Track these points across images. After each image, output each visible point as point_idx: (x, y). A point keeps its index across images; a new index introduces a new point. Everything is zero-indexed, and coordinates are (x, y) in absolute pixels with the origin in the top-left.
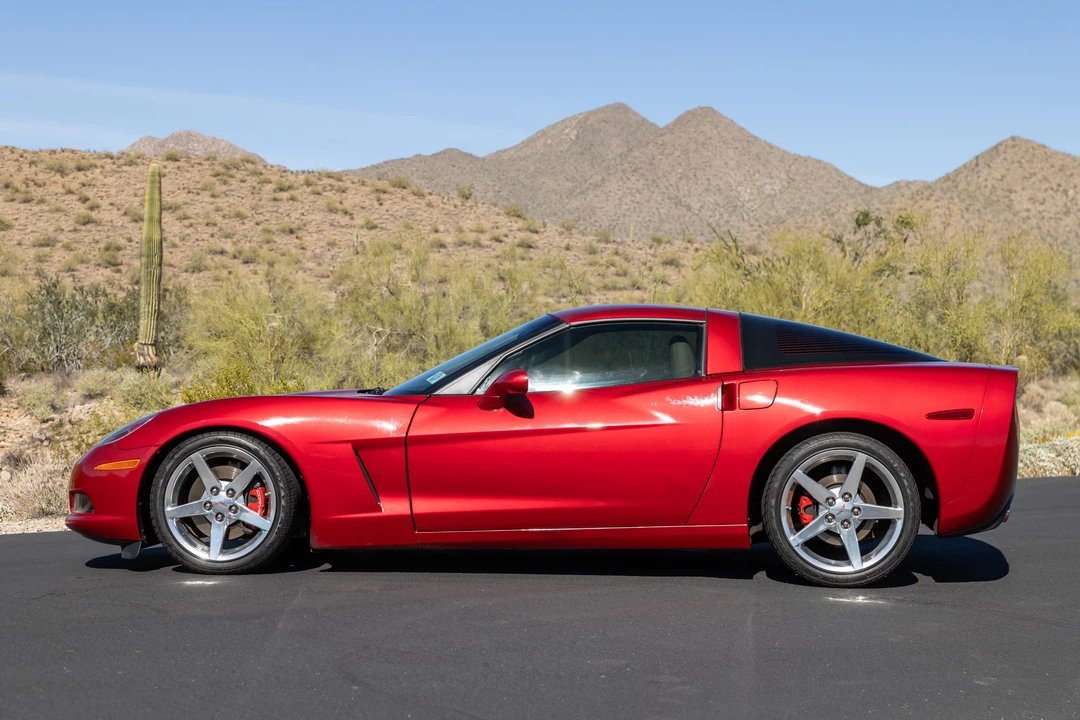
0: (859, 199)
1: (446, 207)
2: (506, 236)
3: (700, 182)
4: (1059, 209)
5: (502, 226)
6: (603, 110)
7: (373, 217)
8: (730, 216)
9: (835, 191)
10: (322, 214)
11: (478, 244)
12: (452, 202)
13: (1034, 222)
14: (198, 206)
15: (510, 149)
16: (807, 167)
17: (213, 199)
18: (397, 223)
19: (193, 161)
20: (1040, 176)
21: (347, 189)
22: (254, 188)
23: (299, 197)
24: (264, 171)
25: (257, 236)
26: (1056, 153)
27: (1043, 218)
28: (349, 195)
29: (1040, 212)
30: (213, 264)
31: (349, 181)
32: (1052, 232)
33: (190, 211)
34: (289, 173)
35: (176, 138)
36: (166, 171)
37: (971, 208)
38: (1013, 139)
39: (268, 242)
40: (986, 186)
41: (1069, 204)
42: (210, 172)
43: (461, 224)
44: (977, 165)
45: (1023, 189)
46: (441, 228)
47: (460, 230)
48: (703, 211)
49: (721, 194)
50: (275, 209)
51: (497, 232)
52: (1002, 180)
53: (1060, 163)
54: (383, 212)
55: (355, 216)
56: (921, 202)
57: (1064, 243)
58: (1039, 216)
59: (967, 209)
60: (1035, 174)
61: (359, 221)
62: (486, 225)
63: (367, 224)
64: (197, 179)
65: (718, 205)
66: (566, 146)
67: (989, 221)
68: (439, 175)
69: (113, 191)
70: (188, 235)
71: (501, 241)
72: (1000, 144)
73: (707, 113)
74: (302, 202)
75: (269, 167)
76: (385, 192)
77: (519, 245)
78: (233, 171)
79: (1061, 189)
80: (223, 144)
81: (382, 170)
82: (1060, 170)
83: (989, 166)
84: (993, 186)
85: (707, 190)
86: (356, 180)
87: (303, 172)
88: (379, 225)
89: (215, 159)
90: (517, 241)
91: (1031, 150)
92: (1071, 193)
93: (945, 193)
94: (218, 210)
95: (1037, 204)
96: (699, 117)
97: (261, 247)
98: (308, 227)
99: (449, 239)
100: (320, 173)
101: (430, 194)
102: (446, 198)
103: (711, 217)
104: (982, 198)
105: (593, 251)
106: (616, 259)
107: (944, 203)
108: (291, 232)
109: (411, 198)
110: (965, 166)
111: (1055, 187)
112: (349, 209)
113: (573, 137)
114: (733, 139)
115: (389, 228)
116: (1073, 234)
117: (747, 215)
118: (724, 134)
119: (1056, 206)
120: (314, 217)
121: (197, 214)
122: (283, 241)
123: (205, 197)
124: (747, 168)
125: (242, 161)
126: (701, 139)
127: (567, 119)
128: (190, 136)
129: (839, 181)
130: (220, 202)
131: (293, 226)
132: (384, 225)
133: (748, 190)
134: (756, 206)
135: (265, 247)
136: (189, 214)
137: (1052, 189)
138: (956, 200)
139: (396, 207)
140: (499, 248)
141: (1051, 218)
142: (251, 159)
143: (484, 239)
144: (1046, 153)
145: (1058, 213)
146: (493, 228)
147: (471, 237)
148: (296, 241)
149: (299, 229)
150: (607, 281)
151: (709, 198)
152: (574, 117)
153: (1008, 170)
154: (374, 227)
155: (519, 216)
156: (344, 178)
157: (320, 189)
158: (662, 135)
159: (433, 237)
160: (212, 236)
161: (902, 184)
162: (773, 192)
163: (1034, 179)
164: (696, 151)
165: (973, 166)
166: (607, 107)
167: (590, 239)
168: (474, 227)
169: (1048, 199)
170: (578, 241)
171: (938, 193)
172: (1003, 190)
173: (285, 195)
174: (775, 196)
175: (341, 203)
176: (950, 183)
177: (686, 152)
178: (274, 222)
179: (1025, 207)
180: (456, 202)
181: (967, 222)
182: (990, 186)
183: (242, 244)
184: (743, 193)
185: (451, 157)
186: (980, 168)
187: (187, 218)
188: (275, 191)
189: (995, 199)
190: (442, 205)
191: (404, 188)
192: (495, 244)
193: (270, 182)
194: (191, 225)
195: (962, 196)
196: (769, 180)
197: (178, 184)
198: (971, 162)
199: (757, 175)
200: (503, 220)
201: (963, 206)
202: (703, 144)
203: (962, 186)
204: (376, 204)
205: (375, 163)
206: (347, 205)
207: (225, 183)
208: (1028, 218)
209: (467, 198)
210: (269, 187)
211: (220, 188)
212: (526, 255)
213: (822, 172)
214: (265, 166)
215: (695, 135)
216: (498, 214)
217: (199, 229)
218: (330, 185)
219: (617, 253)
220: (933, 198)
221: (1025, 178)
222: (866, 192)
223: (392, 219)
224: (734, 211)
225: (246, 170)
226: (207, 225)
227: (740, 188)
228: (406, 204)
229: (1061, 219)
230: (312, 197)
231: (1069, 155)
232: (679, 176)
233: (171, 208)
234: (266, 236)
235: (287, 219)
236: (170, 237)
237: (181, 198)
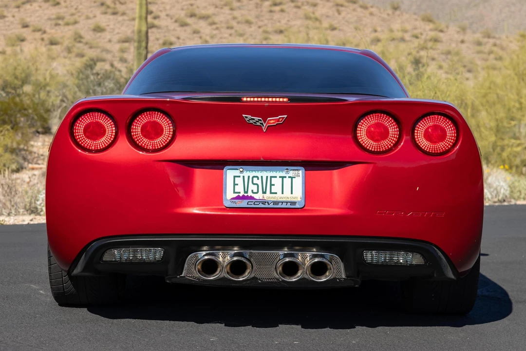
1: (382, 15)
2: (421, 34)
5: (419, 28)
7: (334, 22)
10: (301, 20)
11: (403, 40)
12: (386, 12)
14: (222, 16)
17: (231, 12)
18: (350, 26)
22: (257, 4)
23: (286, 9)
25: (259, 35)
28: (319, 8)
33: (217, 19)
39: (266, 39)
43: (392, 26)
46: (379, 29)
47: (391, 31)
50: (271, 17)
51: (416, 32)
54: (341, 19)
55: (323, 22)
61: (325, 24)
62: (408, 26)
63: (330, 26)
69: (168, 7)
70: (215, 35)
71: (418, 38)
74: (288, 13)
76: (342, 6)
88: (338, 28)
90: (428, 38)
94: (234, 18)
98: (292, 29)
99: (384, 36)
101: (372, 7)
102: (382, 9)
105: (479, 44)
106: (495, 49)
108: (281, 32)
109: (359, 10)
112: (319, 17)
115: (344, 29)
120: (296, 23)
121: (221, 21)
122: (275, 39)
123: (226, 10)
130: (236, 13)
131: (282, 28)
132: (341, 28)
139: (349, 16)
140: (416, 42)
143: (407, 37)
146: (413, 29)
147: (399, 35)
148: (284, 38)
149: (286, 30)
150: (489, 63)
154: (335, 29)
155: (430, 21)
157: (299, 4)
159: (374, 35)
160: (230, 35)
167: (478, 36)
168: (401, 28)
170: (469, 37)
173: (277, 8)
175: (314, 13)
178: (270, 26)
180: (389, 12)
183: (249, 40)
187: (215, 24)
188: (271, 6)
190: (379, 14)
191: (355, 3)
192: (414, 40)
194: (217, 28)
200: (420, 24)
204: (336, 14)
206: (317, 14)
209: (396, 9)
210: (267, 3)
211: (236, 4)
212: (434, 47)
216: (416, 20)
217: (222, 31)
219: (495, 45)
223: (346, 23)
226: (227, 28)
228: (356, 13)
230: (295, 10)
233: (205, 18)
234: (266, 35)
235: (278, 24)
236: (204, 36)
237: (211, 11)
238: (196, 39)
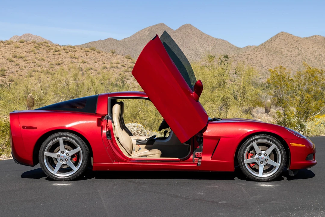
0: (236, 51)
1: (107, 56)
2: (126, 65)
3: (187, 47)
4: (296, 54)
5: (125, 62)
6: (156, 25)
7: (84, 60)
8: (196, 57)
9: (228, 49)
10: (69, 59)
11: (117, 67)
12: (109, 54)
13: (289, 58)
14: (30, 57)
15: (128, 38)
16: (219, 42)
17: (34, 55)
18: (92, 61)
19: (28, 43)
20: (290, 44)
21: (76, 51)
22: (47, 51)
23: (61, 54)
24: (50, 46)
25: (48, 66)
26: (295, 37)
27: (292, 56)
28: (77, 53)
29: (291, 55)
30: (34, 75)
31: (77, 49)
32: (294, 61)
33: (27, 58)
34: (58, 46)
35: (25, 36)
36: (20, 46)
37: (270, 54)
38: (282, 32)
39: (52, 68)
40: (274, 47)
41: (299, 52)
42: (34, 46)
43: (112, 61)
44: (271, 41)
45: (285, 48)
46: (106, 62)
47: (112, 63)
48: (188, 56)
49: (193, 51)
50: (54, 57)
51: (123, 64)
52: (279, 45)
53: (296, 39)
54: (88, 58)
55: (79, 59)
56: (254, 52)
57: (298, 64)
58: (290, 56)
59: (268, 54)
60: (289, 43)
61: (80, 61)
62: (120, 61)
63: (83, 62)
64: (30, 48)
65: (193, 54)
66: (146, 37)
67: (275, 58)
68: (106, 46)
69: (3, 53)
70: (27, 66)
71: (124, 66)
72: (278, 34)
73: (189, 26)
74: (62, 55)
75: (52, 45)
76: (88, 52)
77: (130, 68)
78: (41, 46)
79: (297, 48)
80: (39, 38)
81: (89, 45)
82: (296, 42)
83: (275, 41)
84: (276, 47)
85: (189, 50)
86: (79, 48)
87: (63, 46)
88: (87, 62)
89: (35, 42)
90: (129, 66)
91: (287, 36)
92: (300, 49)
93: (262, 49)
94: (36, 58)
95: (290, 52)
96: (186, 27)
97: (50, 69)
98: (64, 63)
99: (108, 66)
100: (68, 46)
101: (102, 52)
102: (107, 53)
103: (190, 58)
104: (273, 51)
107: (262, 52)
108: (59, 64)
109: (96, 53)
110: (268, 41)
111: (295, 47)
112: (77, 57)
113: (148, 34)
114: (197, 34)
115: (89, 63)
116: (300, 61)
117: (201, 57)
118: (194, 32)
119: (295, 53)
120: (66, 60)
121: (29, 59)
122: (56, 67)
123: (32, 54)
124: (201, 43)
125: (44, 43)
126: (187, 34)
127: (146, 28)
128: (29, 35)
129: (229, 46)
130: (37, 55)
131: (60, 63)
132: (88, 62)
133: (202, 49)
134: (204, 54)
135: (51, 69)
136: (27, 59)
137: (294, 47)
138: (265, 51)
139: (92, 56)
140: (124, 69)
141: (294, 56)
142: (46, 42)
143: (119, 66)
144: (292, 37)
145: (296, 55)
146: (122, 62)
147: (115, 65)
148: (61, 67)
149: (61, 63)
151: (190, 52)
152: (148, 28)
153: (281, 42)
154: (85, 63)
155: (130, 58)
156: (75, 48)
157: (68, 51)
158: (175, 33)
159: (103, 65)
160: (34, 66)
161: (249, 47)
162: (209, 50)
163: (288, 45)
164: (185, 38)
165: (270, 41)
166: (158, 24)
168: (116, 62)
169: (293, 51)
171: (260, 49)
172: (279, 48)
173: (57, 53)
174: (210, 51)
175: (75, 55)
176: (263, 46)
177: (182, 38)
178: (54, 61)
179: (286, 53)
180: (110, 54)
181: (269, 58)
182: (275, 47)
183: (44, 68)
184: (200, 50)
185: (110, 40)
186: (272, 41)
187: (26, 61)
188: (54, 52)
189: (277, 51)
190: (106, 55)
191: (94, 50)
192: (122, 67)
193: (52, 49)
194: (28, 63)
195: (267, 50)
196: (208, 46)
197: (24, 50)
198: (269, 40)
199: (204, 44)
200: (125, 60)
201: (267, 53)
202: (188, 35)
203: (267, 47)
204: (85, 55)
205: (87, 43)
206: (76, 56)
207: (38, 49)
208: (287, 56)
209: (114, 53)
210: (52, 51)
211: (37, 51)
213: (224, 44)
214: (51, 44)
215: (185, 33)
216: (123, 58)
217: (30, 64)
218: (71, 50)
220: (258, 51)
221: (286, 44)
222: (238, 49)
223: (90, 60)
224: (198, 56)
225: (45, 45)
226: (33, 63)
227: (199, 49)
228: (95, 55)
229: (297, 57)
230: (65, 54)
231: (299, 37)
232: (180, 45)
233: (21, 58)
234: (51, 66)
235: (58, 60)
236: (21, 66)
237: (24, 54)
238: (17, 68)
